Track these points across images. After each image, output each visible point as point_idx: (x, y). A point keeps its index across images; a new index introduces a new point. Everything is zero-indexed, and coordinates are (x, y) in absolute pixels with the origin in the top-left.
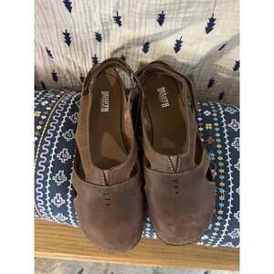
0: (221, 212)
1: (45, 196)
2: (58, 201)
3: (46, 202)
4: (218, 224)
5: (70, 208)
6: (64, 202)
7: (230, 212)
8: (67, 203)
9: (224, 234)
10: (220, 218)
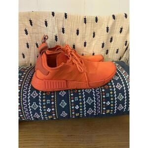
0: (110, 87)
1: (28, 93)
2: (34, 95)
3: (28, 96)
4: (111, 93)
5: (40, 97)
6: (37, 95)
7: (114, 86)
8: (39, 95)
9: (116, 98)
10: (111, 89)
